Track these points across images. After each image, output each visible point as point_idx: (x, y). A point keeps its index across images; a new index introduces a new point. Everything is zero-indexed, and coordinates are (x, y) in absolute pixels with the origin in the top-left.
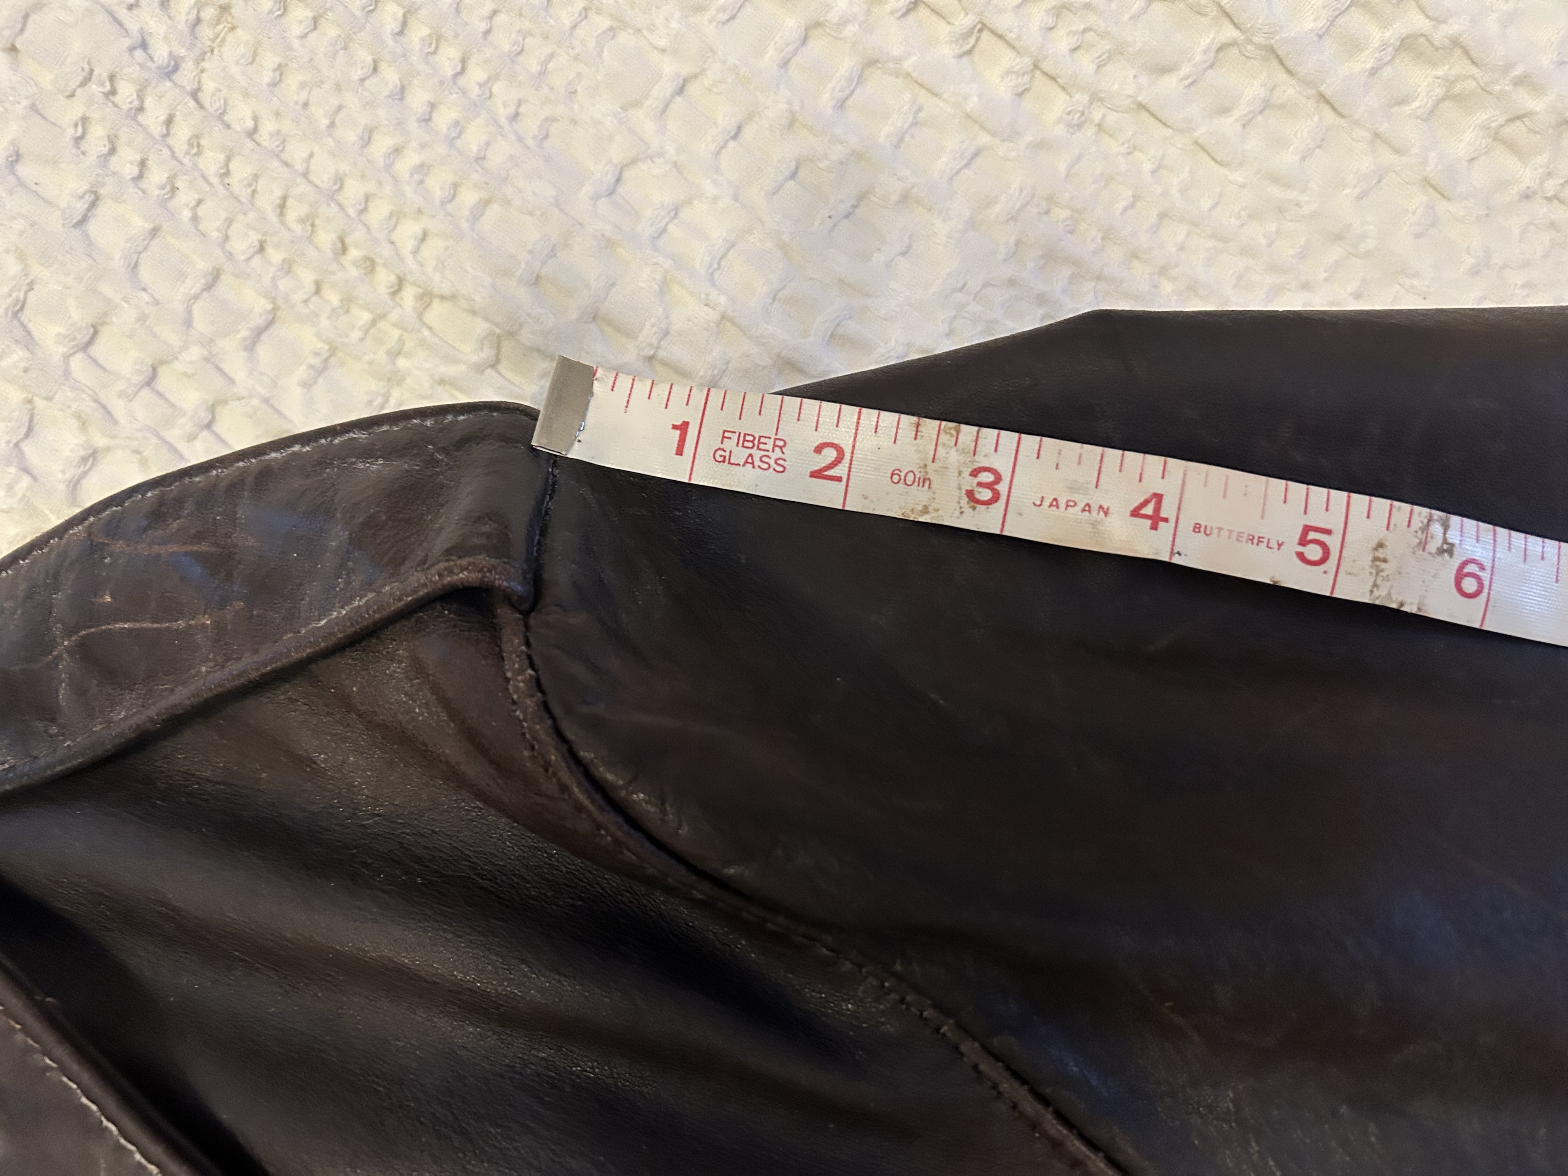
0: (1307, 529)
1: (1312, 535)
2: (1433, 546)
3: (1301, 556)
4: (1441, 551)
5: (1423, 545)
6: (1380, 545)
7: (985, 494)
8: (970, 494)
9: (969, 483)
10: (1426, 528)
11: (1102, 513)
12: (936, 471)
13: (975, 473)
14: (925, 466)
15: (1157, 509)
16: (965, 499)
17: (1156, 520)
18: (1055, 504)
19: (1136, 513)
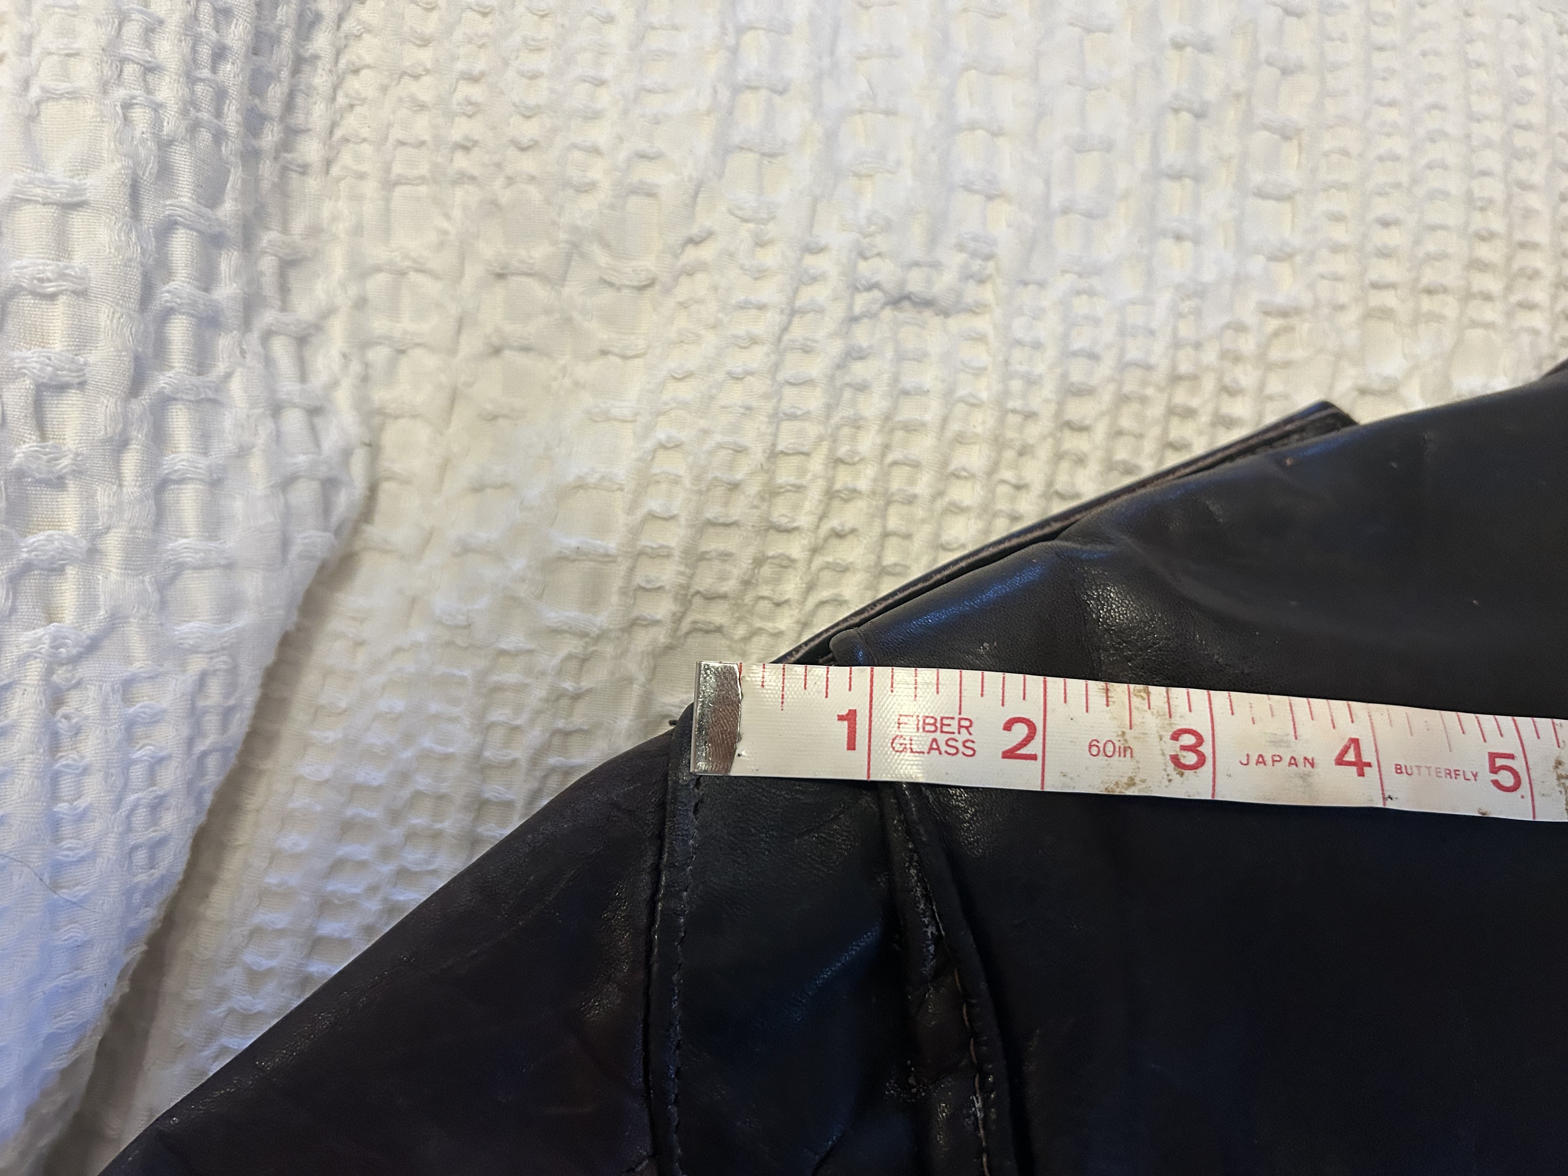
0: (1493, 756)
1: (1499, 762)
3: (1497, 784)
6: (1559, 763)
7: (1190, 758)
8: (1175, 759)
9: (1173, 748)
11: (1308, 765)
12: (1135, 738)
13: (1176, 736)
14: (1124, 733)
15: (1358, 754)
16: (1171, 766)
17: (1361, 766)
18: (1261, 760)
19: (1340, 761)
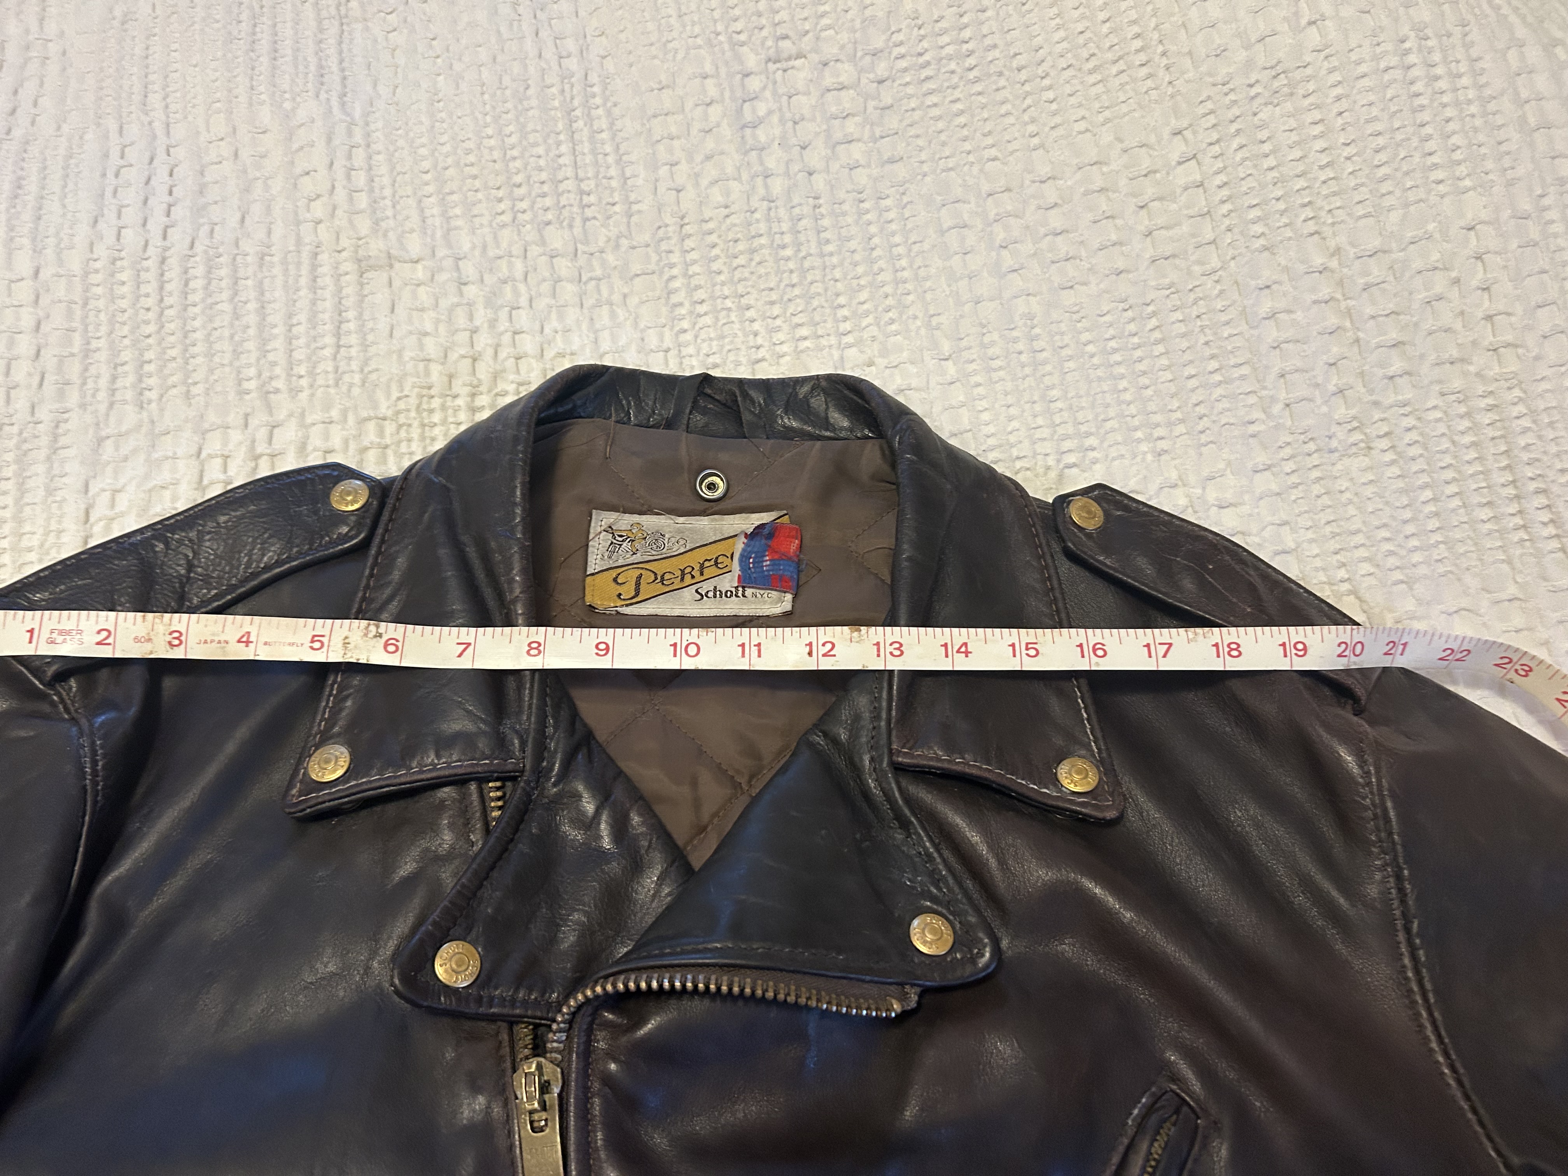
0: (314, 636)
1: (316, 639)
2: (371, 635)
3: (312, 648)
4: (375, 636)
5: (366, 635)
6: (346, 638)
7: (176, 642)
8: (170, 643)
9: (169, 638)
10: (367, 628)
11: (225, 643)
12: (154, 635)
13: (170, 634)
14: (149, 633)
15: (248, 637)
16: (168, 647)
17: (248, 643)
18: (206, 642)
19: (239, 641)
